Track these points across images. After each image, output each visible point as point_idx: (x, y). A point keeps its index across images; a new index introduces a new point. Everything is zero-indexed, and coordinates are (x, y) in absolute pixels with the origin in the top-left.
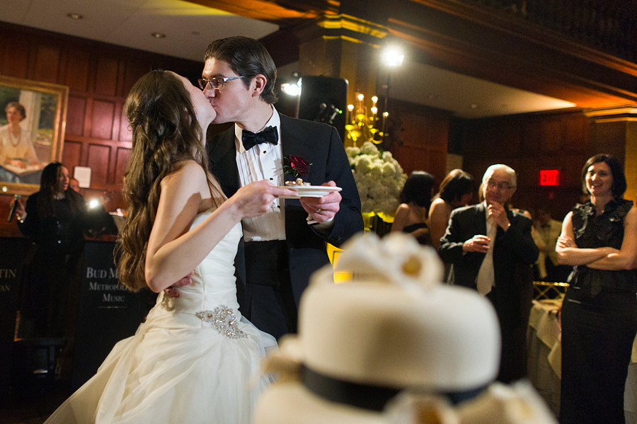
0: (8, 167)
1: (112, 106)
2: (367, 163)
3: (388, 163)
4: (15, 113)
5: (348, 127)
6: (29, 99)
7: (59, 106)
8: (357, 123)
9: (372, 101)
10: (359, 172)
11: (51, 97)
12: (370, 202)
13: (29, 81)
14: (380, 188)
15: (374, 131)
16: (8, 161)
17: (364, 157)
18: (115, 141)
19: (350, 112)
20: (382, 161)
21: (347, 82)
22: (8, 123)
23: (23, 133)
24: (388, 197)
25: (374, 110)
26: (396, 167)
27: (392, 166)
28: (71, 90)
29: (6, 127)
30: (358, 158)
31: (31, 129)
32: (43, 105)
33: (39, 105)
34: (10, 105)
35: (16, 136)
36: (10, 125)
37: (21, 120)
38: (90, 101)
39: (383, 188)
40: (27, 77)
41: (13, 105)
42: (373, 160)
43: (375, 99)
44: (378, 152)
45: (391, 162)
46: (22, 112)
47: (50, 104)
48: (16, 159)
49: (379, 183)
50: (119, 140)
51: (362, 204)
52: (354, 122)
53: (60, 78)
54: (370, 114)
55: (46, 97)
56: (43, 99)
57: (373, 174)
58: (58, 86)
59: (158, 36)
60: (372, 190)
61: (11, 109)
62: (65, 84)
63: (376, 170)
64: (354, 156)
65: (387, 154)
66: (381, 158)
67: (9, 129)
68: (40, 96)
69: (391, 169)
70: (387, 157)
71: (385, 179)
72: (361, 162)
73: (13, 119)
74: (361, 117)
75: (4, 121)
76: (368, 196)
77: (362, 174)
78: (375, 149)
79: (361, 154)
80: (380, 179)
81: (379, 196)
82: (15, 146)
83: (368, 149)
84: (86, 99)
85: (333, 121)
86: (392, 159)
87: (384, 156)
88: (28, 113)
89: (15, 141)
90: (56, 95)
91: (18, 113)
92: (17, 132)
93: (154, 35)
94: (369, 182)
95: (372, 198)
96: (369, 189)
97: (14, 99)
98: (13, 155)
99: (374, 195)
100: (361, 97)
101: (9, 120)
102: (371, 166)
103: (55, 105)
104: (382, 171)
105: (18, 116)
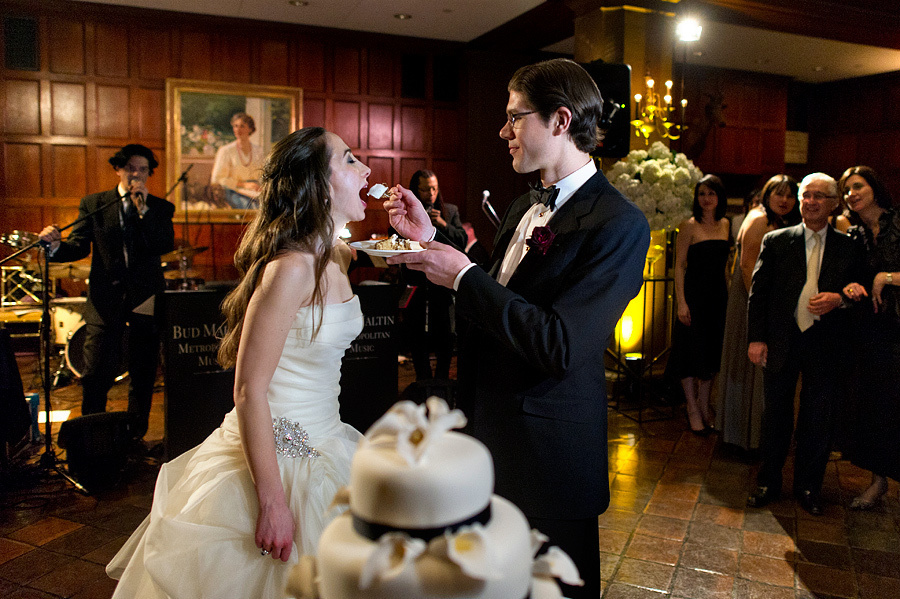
0: (242, 191)
1: (355, 106)
2: (655, 170)
3: (681, 169)
4: (242, 126)
5: (636, 123)
6: (256, 108)
7: (293, 112)
8: (648, 115)
9: (665, 87)
10: (644, 182)
11: (283, 103)
12: (659, 217)
13: (255, 86)
14: (671, 200)
15: (668, 125)
16: (241, 184)
17: (651, 162)
18: (365, 150)
19: (637, 103)
20: (674, 166)
21: (630, 67)
22: (235, 139)
23: (254, 149)
24: (682, 210)
25: (668, 99)
26: (691, 172)
27: (686, 172)
28: (305, 91)
29: (233, 144)
30: (645, 164)
31: (262, 144)
32: (274, 114)
33: (269, 114)
34: (235, 117)
35: (246, 153)
36: (239, 141)
37: (250, 134)
38: (329, 103)
39: (675, 199)
40: (251, 82)
41: (240, 117)
42: (662, 166)
43: (669, 84)
44: (670, 154)
45: (685, 167)
46: (250, 124)
47: (283, 112)
48: (249, 181)
49: (670, 194)
50: (368, 148)
51: (649, 221)
52: (644, 115)
53: (291, 79)
54: (663, 104)
55: (277, 104)
56: (273, 106)
57: (662, 184)
58: (289, 88)
59: (402, 17)
60: (661, 204)
61: (237, 122)
62: (297, 86)
63: (666, 177)
64: (639, 162)
65: (681, 156)
66: (672, 162)
67: (238, 146)
68: (269, 102)
69: (684, 176)
70: (680, 160)
71: (678, 189)
72: (647, 169)
73: (240, 133)
74: (651, 108)
75: (231, 137)
76: (657, 211)
77: (649, 184)
78: (667, 151)
79: (649, 158)
80: (670, 188)
81: (669, 211)
82: (246, 166)
83: (657, 152)
84: (324, 101)
85: (611, 119)
86: (687, 162)
87: (676, 160)
88: (257, 125)
89: (246, 160)
90: (289, 100)
91: (246, 126)
92: (246, 149)
93: (397, 16)
94: (658, 193)
95: (662, 213)
96: (658, 202)
97: (240, 109)
98: (246, 177)
99: (664, 209)
100: (650, 83)
101: (237, 136)
102: (660, 173)
103: (289, 113)
104: (673, 178)
105: (247, 129)
